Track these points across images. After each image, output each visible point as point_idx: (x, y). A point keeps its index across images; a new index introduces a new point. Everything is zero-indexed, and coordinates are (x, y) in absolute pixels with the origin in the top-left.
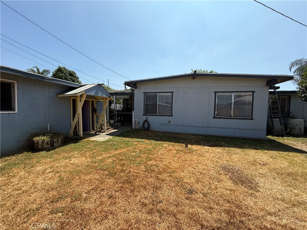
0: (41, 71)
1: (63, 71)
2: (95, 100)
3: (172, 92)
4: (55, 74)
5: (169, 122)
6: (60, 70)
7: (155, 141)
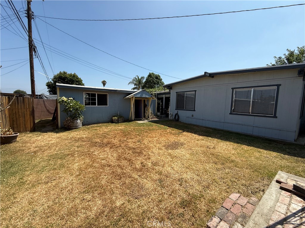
0: (140, 78)
1: (152, 76)
2: (146, 99)
3: (195, 91)
4: (147, 79)
5: (192, 116)
6: (150, 76)
7: (168, 127)
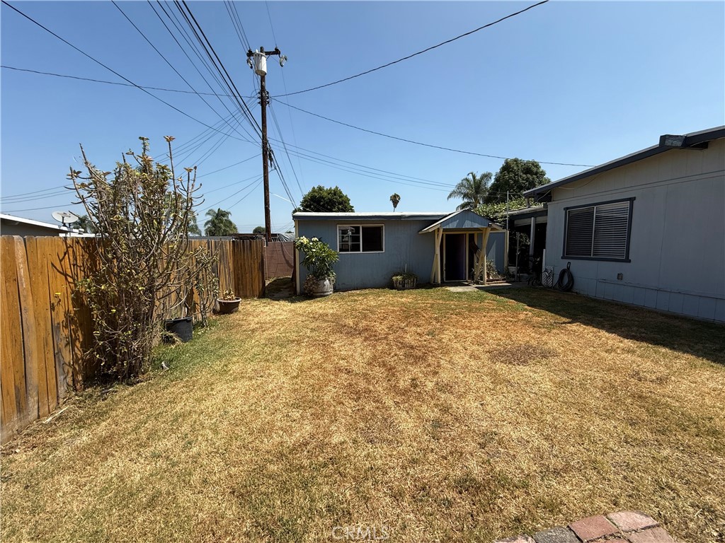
0: (478, 177)
1: (513, 168)
2: (476, 233)
3: (632, 200)
4: (500, 177)
5: (620, 276)
6: (507, 168)
